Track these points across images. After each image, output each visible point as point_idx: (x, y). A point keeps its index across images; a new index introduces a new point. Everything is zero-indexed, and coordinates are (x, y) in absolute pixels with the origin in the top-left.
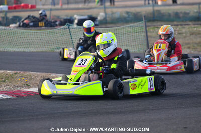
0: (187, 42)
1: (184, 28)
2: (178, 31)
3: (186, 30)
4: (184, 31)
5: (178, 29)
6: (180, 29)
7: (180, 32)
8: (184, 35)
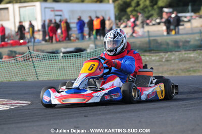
0: (172, 68)
1: (174, 54)
2: (167, 58)
3: (175, 56)
4: (173, 57)
5: (167, 56)
6: (169, 55)
7: (168, 59)
8: (172, 62)
